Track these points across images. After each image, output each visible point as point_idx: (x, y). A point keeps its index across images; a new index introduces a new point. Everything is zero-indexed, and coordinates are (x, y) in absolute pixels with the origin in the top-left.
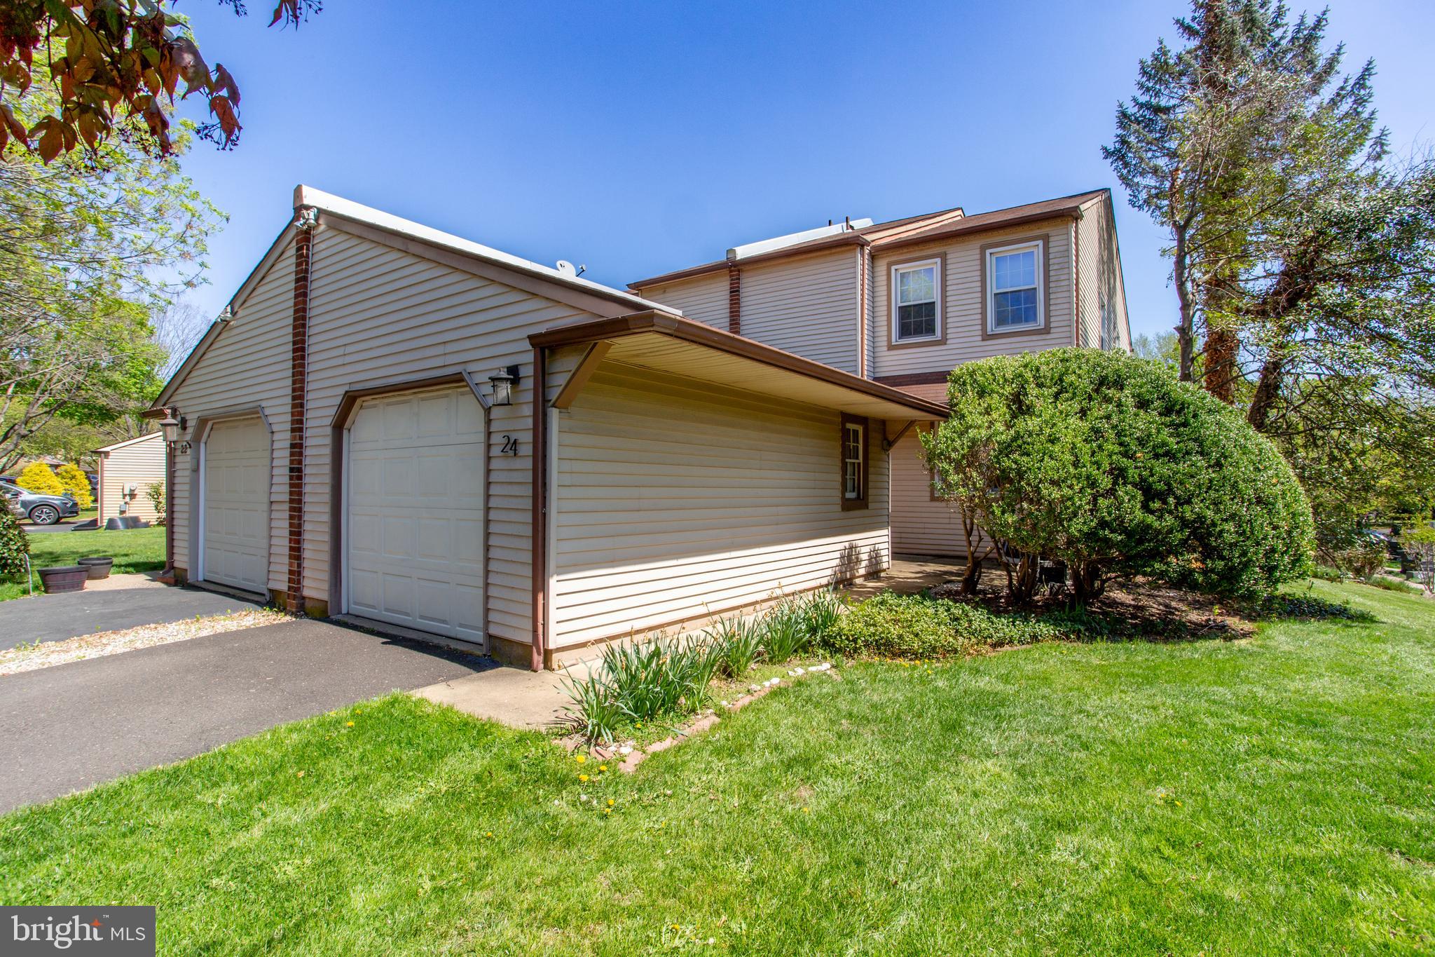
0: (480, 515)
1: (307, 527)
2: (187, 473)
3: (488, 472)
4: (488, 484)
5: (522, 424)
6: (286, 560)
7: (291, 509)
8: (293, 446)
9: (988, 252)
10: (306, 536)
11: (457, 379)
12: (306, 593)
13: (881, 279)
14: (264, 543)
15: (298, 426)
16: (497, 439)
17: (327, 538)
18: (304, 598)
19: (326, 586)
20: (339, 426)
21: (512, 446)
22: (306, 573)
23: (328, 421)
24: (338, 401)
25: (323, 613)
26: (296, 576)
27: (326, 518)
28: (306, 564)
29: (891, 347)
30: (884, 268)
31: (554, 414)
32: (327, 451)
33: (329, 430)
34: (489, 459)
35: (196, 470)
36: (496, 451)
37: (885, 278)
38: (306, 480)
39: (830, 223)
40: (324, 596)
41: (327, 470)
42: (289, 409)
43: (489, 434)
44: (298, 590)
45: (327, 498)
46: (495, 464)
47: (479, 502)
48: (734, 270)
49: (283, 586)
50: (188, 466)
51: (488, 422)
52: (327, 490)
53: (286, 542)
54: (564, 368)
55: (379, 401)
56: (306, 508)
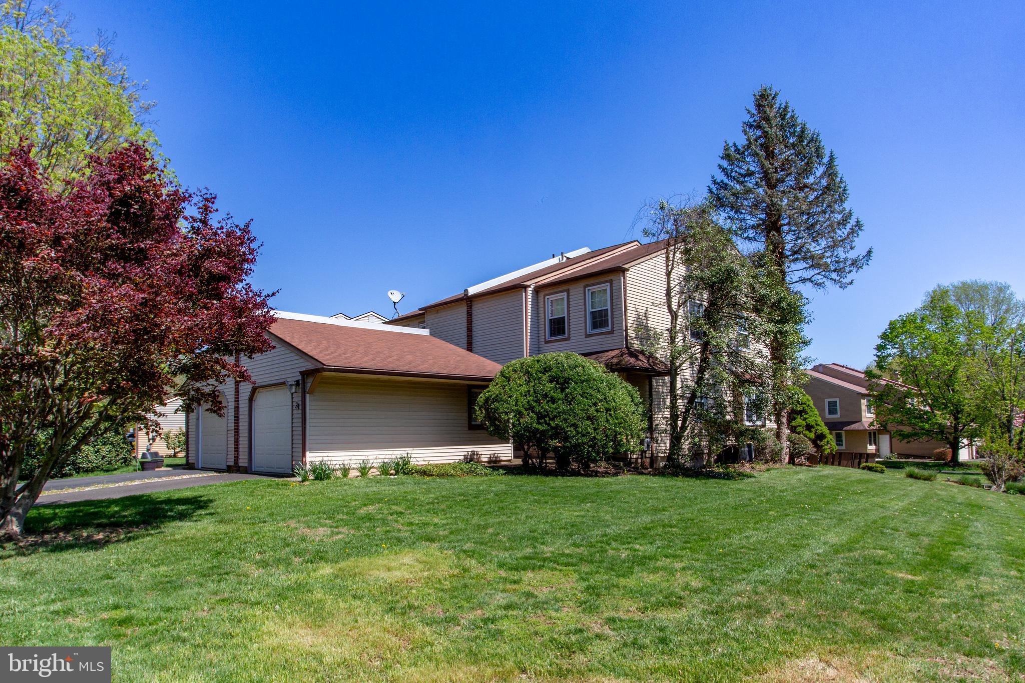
0: (290, 430)
1: (241, 439)
2: (195, 420)
3: (292, 414)
4: (292, 419)
5: (298, 398)
6: (233, 453)
7: (235, 432)
8: (235, 407)
9: (587, 289)
10: (240, 442)
11: (284, 383)
12: (240, 465)
13: (541, 303)
14: (225, 448)
15: (237, 400)
16: (295, 404)
17: (247, 442)
18: (240, 467)
19: (247, 461)
20: (251, 400)
21: (298, 405)
22: (240, 457)
23: (247, 398)
24: (250, 390)
25: (247, 471)
26: (237, 458)
27: (247, 435)
28: (240, 453)
29: (546, 342)
30: (542, 297)
31: (308, 396)
32: (247, 409)
33: (247, 401)
34: (293, 410)
35: (198, 419)
36: (294, 408)
37: (542, 303)
38: (240, 421)
39: (553, 256)
40: (246, 465)
41: (247, 416)
42: (233, 393)
43: (293, 402)
44: (237, 463)
45: (247, 427)
46: (294, 412)
47: (290, 425)
48: (468, 301)
49: (232, 464)
50: (195, 417)
51: (292, 398)
52: (247, 424)
53: (233, 446)
54: (310, 382)
55: (264, 390)
56: (240, 432)
